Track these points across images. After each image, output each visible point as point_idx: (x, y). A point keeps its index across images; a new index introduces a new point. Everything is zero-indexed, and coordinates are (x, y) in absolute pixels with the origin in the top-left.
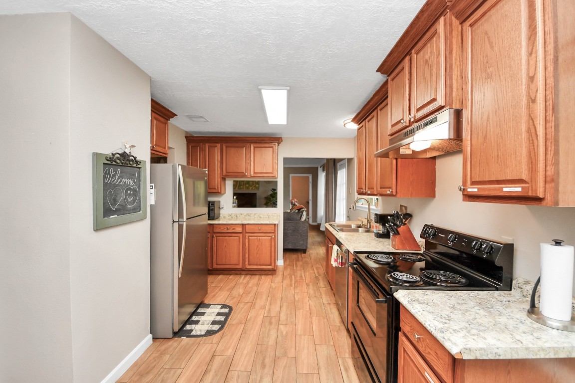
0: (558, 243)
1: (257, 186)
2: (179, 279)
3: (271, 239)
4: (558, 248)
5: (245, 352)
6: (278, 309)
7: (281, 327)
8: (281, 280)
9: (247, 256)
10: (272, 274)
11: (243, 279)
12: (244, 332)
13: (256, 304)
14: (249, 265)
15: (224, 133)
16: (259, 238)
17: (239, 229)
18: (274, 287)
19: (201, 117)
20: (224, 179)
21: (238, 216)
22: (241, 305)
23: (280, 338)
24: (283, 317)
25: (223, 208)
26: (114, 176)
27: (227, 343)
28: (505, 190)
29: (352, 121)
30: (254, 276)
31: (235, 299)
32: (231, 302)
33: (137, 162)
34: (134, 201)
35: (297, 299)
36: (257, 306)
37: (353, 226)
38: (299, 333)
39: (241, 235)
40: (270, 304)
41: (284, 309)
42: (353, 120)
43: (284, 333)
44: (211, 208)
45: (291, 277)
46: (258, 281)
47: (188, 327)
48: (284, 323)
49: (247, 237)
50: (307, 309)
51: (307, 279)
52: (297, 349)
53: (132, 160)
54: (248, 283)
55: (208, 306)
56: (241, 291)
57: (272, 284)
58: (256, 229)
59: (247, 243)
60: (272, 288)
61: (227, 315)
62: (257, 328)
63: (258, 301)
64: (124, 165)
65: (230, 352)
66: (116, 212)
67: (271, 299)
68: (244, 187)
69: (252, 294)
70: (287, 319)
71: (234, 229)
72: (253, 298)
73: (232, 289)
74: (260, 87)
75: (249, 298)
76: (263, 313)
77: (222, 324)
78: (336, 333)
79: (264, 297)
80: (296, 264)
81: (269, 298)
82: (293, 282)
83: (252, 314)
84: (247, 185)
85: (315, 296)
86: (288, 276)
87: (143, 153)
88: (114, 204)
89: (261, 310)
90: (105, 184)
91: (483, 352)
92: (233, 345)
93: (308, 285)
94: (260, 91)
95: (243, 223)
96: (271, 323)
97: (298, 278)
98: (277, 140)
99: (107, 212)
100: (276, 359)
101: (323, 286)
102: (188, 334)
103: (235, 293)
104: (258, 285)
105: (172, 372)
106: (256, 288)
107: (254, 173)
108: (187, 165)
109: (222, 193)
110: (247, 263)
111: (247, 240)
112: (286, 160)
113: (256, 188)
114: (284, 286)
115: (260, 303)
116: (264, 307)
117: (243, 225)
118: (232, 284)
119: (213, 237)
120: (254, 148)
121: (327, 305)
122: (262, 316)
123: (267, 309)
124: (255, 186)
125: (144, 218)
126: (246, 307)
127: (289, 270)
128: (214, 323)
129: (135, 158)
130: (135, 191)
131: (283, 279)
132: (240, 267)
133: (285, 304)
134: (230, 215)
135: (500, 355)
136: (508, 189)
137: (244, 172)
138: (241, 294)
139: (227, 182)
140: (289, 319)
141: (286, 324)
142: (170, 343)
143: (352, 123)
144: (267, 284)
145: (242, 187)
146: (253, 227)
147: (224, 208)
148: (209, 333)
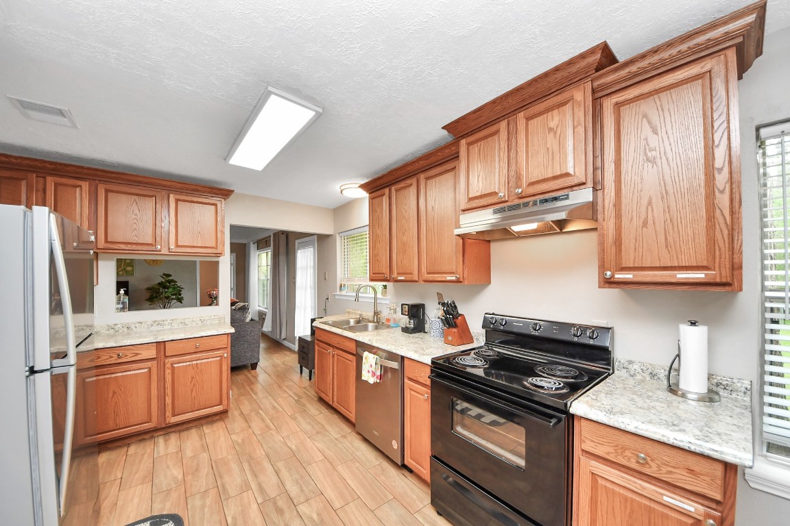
0: (693, 324)
1: (129, 268)
3: (221, 360)
4: (693, 328)
6: (274, 479)
7: (303, 508)
8: (244, 425)
9: (169, 400)
10: (222, 419)
11: (164, 447)
13: (228, 486)
14: (174, 415)
16: (194, 362)
17: (149, 353)
18: (240, 441)
21: (133, 327)
22: (196, 502)
24: (293, 490)
28: (679, 276)
29: (359, 187)
30: (185, 433)
31: (174, 495)
32: (168, 505)
35: (294, 447)
36: (232, 491)
37: (352, 323)
38: (337, 505)
39: (153, 364)
40: (255, 476)
41: (285, 474)
42: (363, 186)
43: (315, 517)
45: (258, 413)
46: (201, 439)
48: (302, 499)
49: (168, 365)
50: (321, 459)
51: (285, 409)
54: (181, 450)
56: (177, 473)
57: (232, 436)
58: (180, 348)
59: (169, 377)
60: (238, 444)
63: (227, 479)
67: (250, 465)
69: (205, 470)
70: (302, 490)
71: (137, 354)
72: (211, 477)
73: (151, 476)
75: (203, 480)
76: (252, 499)
78: (383, 478)
79: (234, 467)
80: (252, 389)
81: (245, 466)
82: (268, 421)
83: (232, 510)
85: (318, 433)
86: (253, 414)
89: (245, 494)
93: (294, 419)
95: (161, 339)
96: (280, 511)
97: (272, 412)
98: (225, 193)
101: (316, 413)
103: (163, 481)
104: (205, 448)
106: (205, 455)
110: (168, 414)
111: (168, 371)
113: (127, 272)
114: (257, 432)
115: (233, 481)
116: (246, 487)
117: (160, 345)
118: (146, 464)
121: (342, 440)
122: (254, 506)
123: (254, 486)
124: (124, 269)
126: (208, 502)
127: (246, 402)
131: (247, 422)
132: (153, 424)
133: (280, 465)
134: (110, 328)
136: (682, 276)
138: (180, 477)
140: (304, 488)
141: (307, 500)
143: (360, 190)
144: (222, 439)
146: (181, 345)
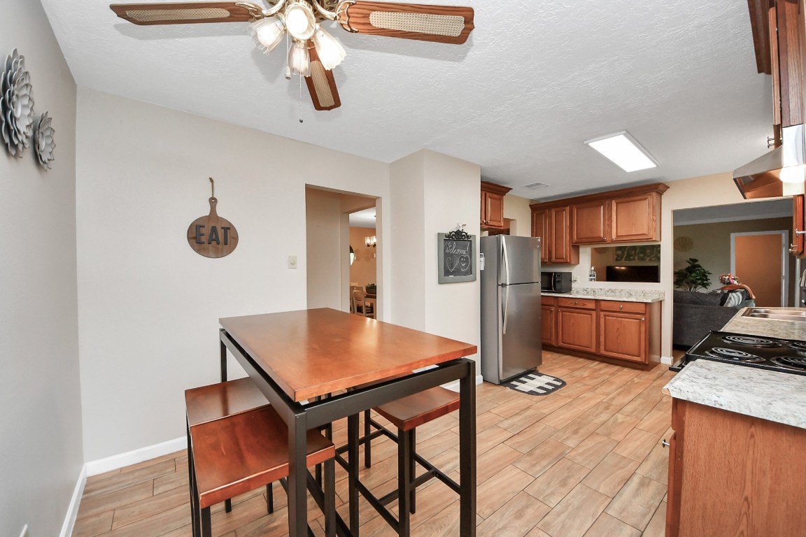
2: (503, 335)
3: (639, 322)
5: (562, 417)
6: (626, 401)
7: (619, 416)
9: (602, 339)
12: (570, 404)
13: (599, 389)
14: (605, 351)
15: (575, 193)
16: (620, 319)
17: (592, 306)
18: (636, 382)
19: (538, 184)
20: (576, 247)
21: (597, 291)
22: (578, 385)
23: (611, 421)
24: (628, 409)
25: (575, 281)
26: (451, 248)
27: (545, 405)
31: (574, 379)
32: (568, 379)
33: (468, 237)
34: (466, 266)
36: (598, 391)
38: (640, 427)
39: (594, 313)
40: (618, 395)
41: (636, 403)
43: (620, 421)
44: (557, 280)
47: (514, 383)
48: (625, 414)
49: (602, 316)
52: (627, 437)
53: (464, 235)
54: (600, 369)
55: (540, 375)
56: (586, 374)
57: (636, 379)
58: (616, 307)
59: (602, 324)
60: (633, 382)
61: (557, 387)
62: (587, 406)
63: (604, 387)
64: (458, 240)
65: (546, 411)
66: (454, 273)
68: (636, 258)
69: (599, 380)
70: (632, 412)
71: (585, 305)
72: (598, 383)
73: (575, 370)
74: (585, 142)
75: (592, 382)
76: (602, 398)
77: (548, 392)
79: (614, 387)
81: (621, 390)
83: (589, 395)
84: (641, 255)
87: (473, 228)
88: (452, 267)
89: (601, 396)
90: (445, 254)
91: (697, 395)
92: (551, 408)
94: (587, 145)
95: (597, 298)
96: (607, 408)
99: (447, 273)
100: (592, 434)
102: (513, 387)
103: (577, 373)
104: (613, 374)
105: (491, 403)
106: (608, 376)
107: (617, 236)
108: (532, 236)
109: (572, 263)
110: (602, 347)
111: (602, 320)
112: (677, 214)
115: (604, 390)
116: (607, 394)
117: (597, 301)
118: (578, 366)
119: (558, 312)
120: (617, 204)
122: (599, 400)
123: (611, 396)
125: (475, 280)
126: (584, 388)
128: (540, 388)
129: (466, 234)
130: (467, 258)
132: (593, 350)
134: (585, 289)
135: (722, 405)
137: (602, 236)
138: (584, 376)
139: (582, 250)
141: (627, 416)
142: (496, 388)
144: (628, 377)
145: (632, 258)
146: (610, 304)
147: (578, 281)
148: (532, 393)
